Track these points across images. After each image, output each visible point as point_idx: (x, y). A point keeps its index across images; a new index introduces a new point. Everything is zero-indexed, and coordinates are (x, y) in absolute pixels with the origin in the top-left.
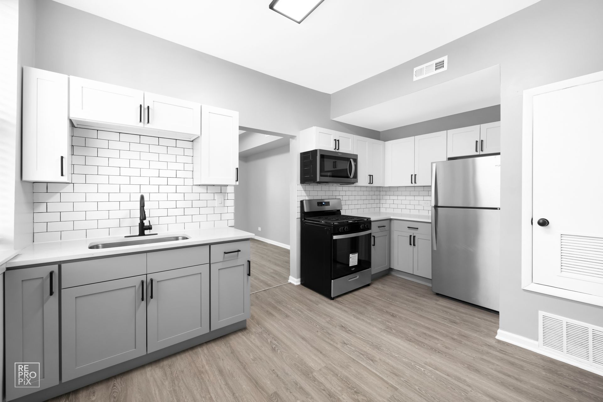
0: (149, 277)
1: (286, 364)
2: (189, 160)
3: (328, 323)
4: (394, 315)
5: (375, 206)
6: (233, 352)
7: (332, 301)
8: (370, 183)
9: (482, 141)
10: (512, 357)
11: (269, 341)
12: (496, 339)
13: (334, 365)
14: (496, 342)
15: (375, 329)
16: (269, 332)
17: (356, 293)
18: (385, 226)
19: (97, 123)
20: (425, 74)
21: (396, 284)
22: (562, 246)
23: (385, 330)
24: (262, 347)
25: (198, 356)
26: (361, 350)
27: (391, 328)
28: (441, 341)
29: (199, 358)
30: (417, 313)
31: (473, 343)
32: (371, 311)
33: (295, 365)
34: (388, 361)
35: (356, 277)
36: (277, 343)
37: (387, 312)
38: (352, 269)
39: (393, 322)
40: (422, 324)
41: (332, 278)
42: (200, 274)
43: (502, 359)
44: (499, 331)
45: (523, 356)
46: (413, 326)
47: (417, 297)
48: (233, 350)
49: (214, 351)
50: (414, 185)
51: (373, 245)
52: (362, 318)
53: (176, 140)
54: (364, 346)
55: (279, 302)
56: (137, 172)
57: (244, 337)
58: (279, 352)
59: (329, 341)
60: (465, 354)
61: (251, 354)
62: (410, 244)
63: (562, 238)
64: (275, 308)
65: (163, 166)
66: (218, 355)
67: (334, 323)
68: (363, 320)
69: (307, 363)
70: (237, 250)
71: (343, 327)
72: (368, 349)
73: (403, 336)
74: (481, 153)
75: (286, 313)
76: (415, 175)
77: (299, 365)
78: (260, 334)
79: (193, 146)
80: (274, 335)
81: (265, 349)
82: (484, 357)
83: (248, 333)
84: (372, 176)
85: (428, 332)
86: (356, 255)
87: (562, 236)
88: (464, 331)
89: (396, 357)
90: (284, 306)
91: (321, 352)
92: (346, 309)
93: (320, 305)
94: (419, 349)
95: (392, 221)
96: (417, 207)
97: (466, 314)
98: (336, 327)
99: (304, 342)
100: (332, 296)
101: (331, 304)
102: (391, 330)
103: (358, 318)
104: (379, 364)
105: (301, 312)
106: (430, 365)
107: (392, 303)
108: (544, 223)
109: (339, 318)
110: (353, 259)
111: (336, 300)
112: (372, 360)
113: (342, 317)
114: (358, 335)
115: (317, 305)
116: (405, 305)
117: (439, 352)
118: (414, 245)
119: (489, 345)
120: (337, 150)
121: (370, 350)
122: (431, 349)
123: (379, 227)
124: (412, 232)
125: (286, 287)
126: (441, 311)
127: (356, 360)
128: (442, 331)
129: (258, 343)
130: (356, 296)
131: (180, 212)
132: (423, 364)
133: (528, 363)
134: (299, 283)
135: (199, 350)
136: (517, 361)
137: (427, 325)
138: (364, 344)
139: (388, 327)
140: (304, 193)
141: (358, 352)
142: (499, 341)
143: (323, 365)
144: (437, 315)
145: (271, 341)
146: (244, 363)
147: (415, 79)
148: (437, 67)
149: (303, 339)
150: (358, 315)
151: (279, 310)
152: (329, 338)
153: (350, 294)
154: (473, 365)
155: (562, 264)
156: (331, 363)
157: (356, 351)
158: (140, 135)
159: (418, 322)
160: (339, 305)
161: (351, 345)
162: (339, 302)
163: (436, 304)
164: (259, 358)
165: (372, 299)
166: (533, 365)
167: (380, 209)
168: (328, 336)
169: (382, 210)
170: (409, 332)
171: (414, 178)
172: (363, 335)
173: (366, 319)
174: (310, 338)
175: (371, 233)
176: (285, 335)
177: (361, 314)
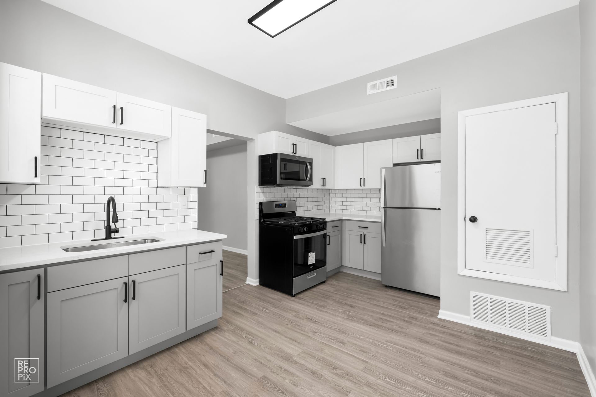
0: (131, 278)
1: (267, 353)
2: (154, 161)
3: (295, 316)
4: (353, 306)
5: (325, 207)
6: (211, 348)
7: (293, 298)
8: (323, 186)
9: (422, 150)
10: (452, 330)
11: (244, 336)
12: (439, 318)
13: (309, 350)
14: (438, 320)
15: (339, 318)
16: (242, 330)
17: (314, 289)
18: (338, 226)
19: (61, 122)
20: (377, 89)
21: (349, 279)
22: (487, 238)
23: (347, 318)
24: (239, 342)
25: (177, 355)
26: (330, 336)
27: (352, 316)
28: (396, 323)
29: (179, 357)
30: (372, 303)
31: (421, 322)
32: (331, 304)
33: (275, 353)
34: (355, 342)
35: (314, 274)
36: (252, 338)
37: (346, 304)
38: (310, 267)
39: (353, 312)
40: (378, 311)
41: (294, 276)
42: (177, 275)
43: (444, 333)
44: (440, 311)
45: (459, 329)
46: (370, 314)
47: (369, 290)
48: (210, 346)
49: (192, 349)
50: (363, 187)
51: (328, 244)
52: (325, 310)
53: (141, 140)
54: (332, 332)
55: (243, 302)
56: (101, 173)
57: (218, 335)
58: (256, 344)
59: (301, 332)
60: (416, 331)
61: (230, 349)
62: (361, 242)
63: (487, 232)
64: (240, 308)
65: (128, 167)
66: (198, 353)
67: (300, 316)
68: (327, 312)
69: (286, 350)
70: (211, 251)
71: (309, 319)
72: (336, 335)
73: (364, 322)
74: (422, 160)
75: (252, 312)
76: (364, 179)
77: (279, 353)
78: (233, 331)
79: (157, 147)
80: (247, 331)
81: (243, 344)
82: (431, 332)
83: (220, 331)
84: (325, 179)
85: (383, 317)
86: (313, 253)
87: (487, 230)
88: (412, 314)
89: (361, 339)
90: (248, 305)
91: (295, 341)
92: (309, 304)
93: (283, 302)
94: (379, 331)
95: (344, 222)
96: (364, 208)
97: (411, 300)
98: (303, 319)
99: (278, 334)
100: (294, 293)
101: (294, 301)
102: (353, 318)
103: (321, 311)
104: (349, 346)
105: (267, 309)
106: (390, 342)
107: (349, 296)
108: (473, 220)
109: (304, 312)
110: (312, 258)
111: (297, 297)
112: (342, 343)
113: (307, 311)
114: (324, 325)
115: (281, 302)
116: (360, 297)
117: (395, 332)
118: (365, 243)
119: (433, 323)
120: (295, 153)
121: (338, 336)
122: (388, 330)
123: (332, 227)
124: (362, 231)
125: (245, 288)
126: (392, 300)
127: (328, 344)
128: (395, 315)
129: (234, 339)
130: (315, 292)
131: (145, 214)
132: (384, 342)
133: (463, 333)
134: (258, 284)
135: (176, 350)
136: (455, 333)
137: (382, 312)
138: (331, 331)
139: (350, 316)
140: (262, 195)
141: (328, 338)
142: (440, 320)
143: (301, 351)
144: (388, 303)
145: (245, 336)
146: (226, 357)
147: (369, 93)
148: (388, 85)
149: (276, 331)
150: (320, 308)
151: (245, 309)
152: (299, 329)
153: (309, 291)
154: (423, 339)
155: (487, 253)
156: (306, 348)
157: (326, 337)
158: (105, 135)
159: (374, 310)
160: (301, 301)
161: (321, 333)
162: (300, 298)
163: (386, 294)
164: (239, 351)
165: (331, 294)
166: (467, 334)
167: (329, 211)
168: (298, 327)
169: (332, 211)
170: (368, 318)
171: (363, 181)
172: (329, 324)
173: (329, 311)
174: (282, 331)
175: (326, 233)
176: (257, 330)
177: (323, 307)
